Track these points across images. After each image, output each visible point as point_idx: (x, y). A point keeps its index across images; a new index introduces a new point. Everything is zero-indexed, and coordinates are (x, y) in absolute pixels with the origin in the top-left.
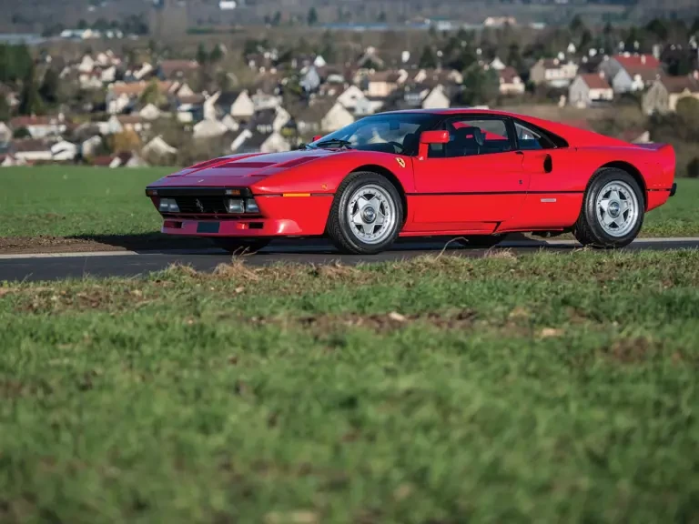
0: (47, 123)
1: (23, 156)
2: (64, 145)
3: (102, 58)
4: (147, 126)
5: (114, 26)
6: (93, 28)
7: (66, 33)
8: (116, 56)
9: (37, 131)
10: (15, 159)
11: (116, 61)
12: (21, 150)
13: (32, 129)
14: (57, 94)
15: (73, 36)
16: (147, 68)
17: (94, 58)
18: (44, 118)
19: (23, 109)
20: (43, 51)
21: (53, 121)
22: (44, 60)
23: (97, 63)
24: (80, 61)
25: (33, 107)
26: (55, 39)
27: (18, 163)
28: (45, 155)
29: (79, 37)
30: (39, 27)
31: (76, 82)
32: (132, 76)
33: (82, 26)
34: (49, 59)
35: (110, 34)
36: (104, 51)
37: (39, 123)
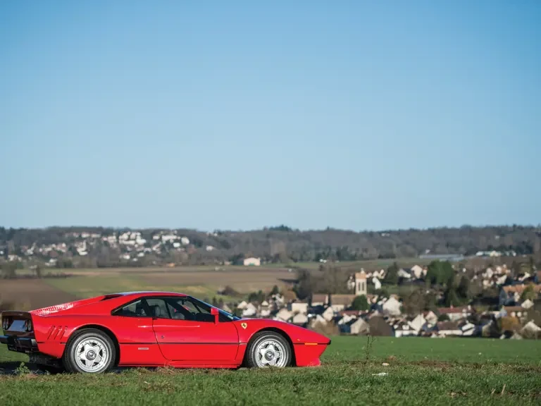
0: (461, 312)
1: (443, 333)
2: (469, 325)
3: (499, 269)
4: (525, 314)
5: (511, 248)
6: (497, 250)
7: (480, 254)
8: (508, 268)
9: (454, 316)
10: (438, 335)
11: (508, 271)
12: (442, 329)
13: (451, 315)
14: (468, 293)
15: (484, 255)
16: (527, 275)
17: (494, 270)
18: (458, 308)
19: (445, 302)
20: (461, 265)
21: (464, 310)
22: (461, 271)
23: (496, 273)
24: (484, 271)
25: (451, 302)
26: (471, 257)
27: (440, 337)
28: (458, 332)
29: (488, 256)
30: (462, 249)
31: (480, 285)
32: (517, 280)
33: (490, 248)
34: (464, 270)
35: (508, 254)
36: (501, 265)
37: (456, 312)
